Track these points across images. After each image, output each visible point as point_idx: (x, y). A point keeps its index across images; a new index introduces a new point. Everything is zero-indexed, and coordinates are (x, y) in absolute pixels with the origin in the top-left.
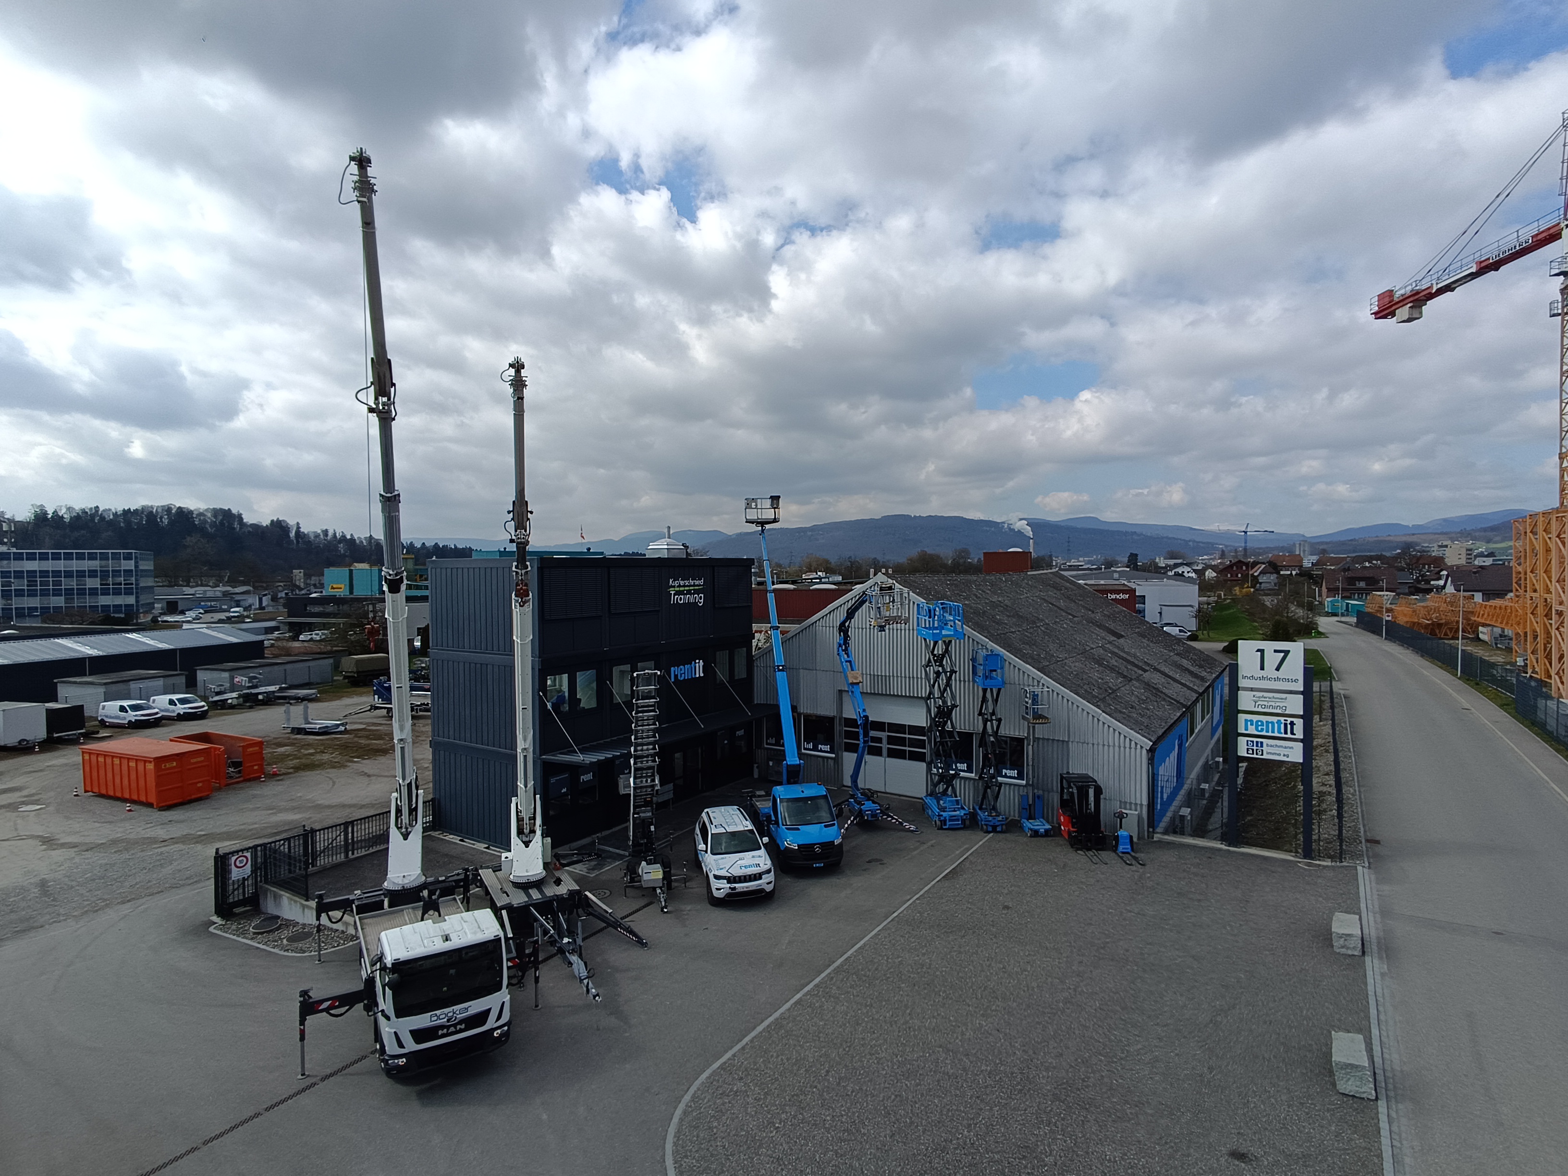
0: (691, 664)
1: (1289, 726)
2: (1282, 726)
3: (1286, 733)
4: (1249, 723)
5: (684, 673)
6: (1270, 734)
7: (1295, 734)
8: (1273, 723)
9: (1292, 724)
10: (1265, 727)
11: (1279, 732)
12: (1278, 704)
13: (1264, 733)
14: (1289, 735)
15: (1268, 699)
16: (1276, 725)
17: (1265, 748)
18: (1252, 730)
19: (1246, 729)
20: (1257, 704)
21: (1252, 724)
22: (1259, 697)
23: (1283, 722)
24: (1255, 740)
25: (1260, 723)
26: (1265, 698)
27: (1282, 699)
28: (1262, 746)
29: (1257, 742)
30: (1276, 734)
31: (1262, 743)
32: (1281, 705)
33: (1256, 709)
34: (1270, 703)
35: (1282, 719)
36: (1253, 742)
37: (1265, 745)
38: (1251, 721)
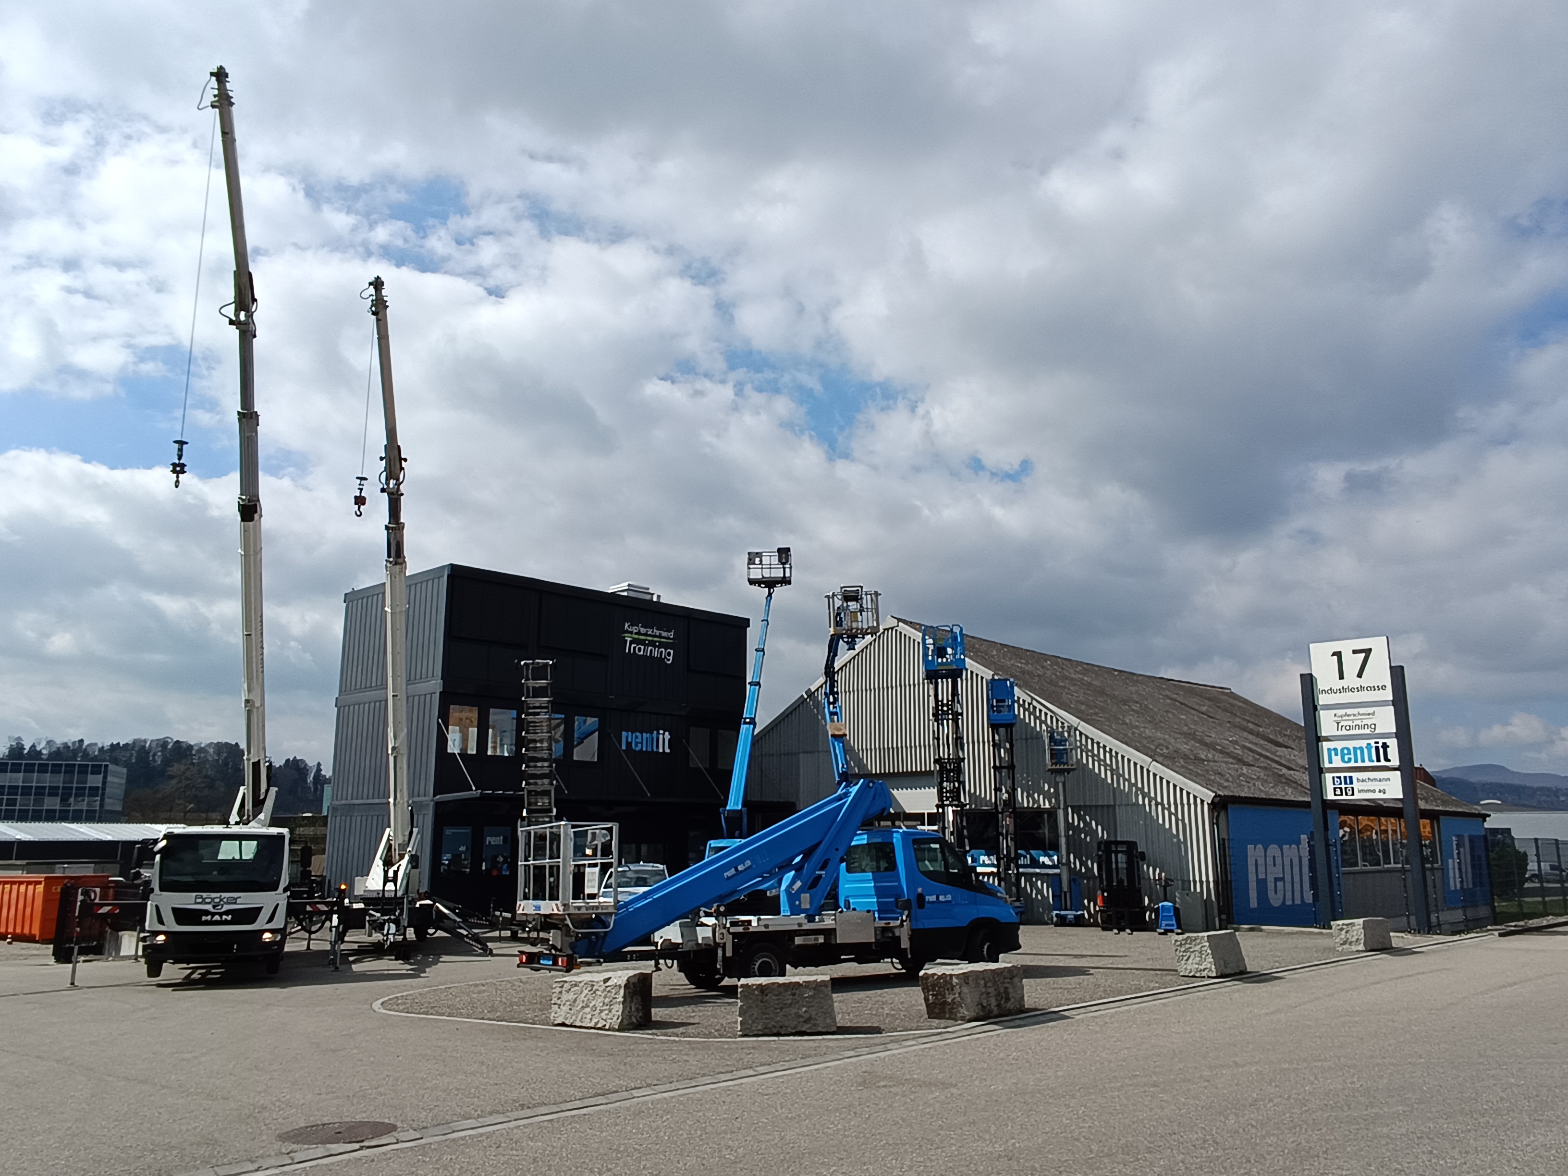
0: (652, 733)
1: (1381, 750)
2: (1373, 751)
3: (1378, 760)
4: (1333, 753)
5: (642, 743)
6: (1360, 764)
7: (1389, 761)
8: (1361, 749)
9: (1385, 746)
10: (1352, 756)
11: (1371, 760)
12: (1365, 722)
13: (1352, 764)
14: (1383, 763)
15: (1352, 717)
16: (1366, 751)
17: (1356, 785)
18: (1337, 762)
19: (1330, 762)
20: (1340, 725)
21: (1336, 754)
22: (1341, 716)
23: (1374, 745)
24: (1342, 775)
25: (1346, 751)
26: (1348, 716)
27: (1369, 714)
28: (1351, 783)
29: (1345, 777)
30: (1367, 764)
31: (1351, 778)
32: (1369, 722)
33: (1340, 733)
34: (1356, 723)
35: (1372, 742)
36: (1339, 778)
37: (1354, 780)
38: (1335, 750)
